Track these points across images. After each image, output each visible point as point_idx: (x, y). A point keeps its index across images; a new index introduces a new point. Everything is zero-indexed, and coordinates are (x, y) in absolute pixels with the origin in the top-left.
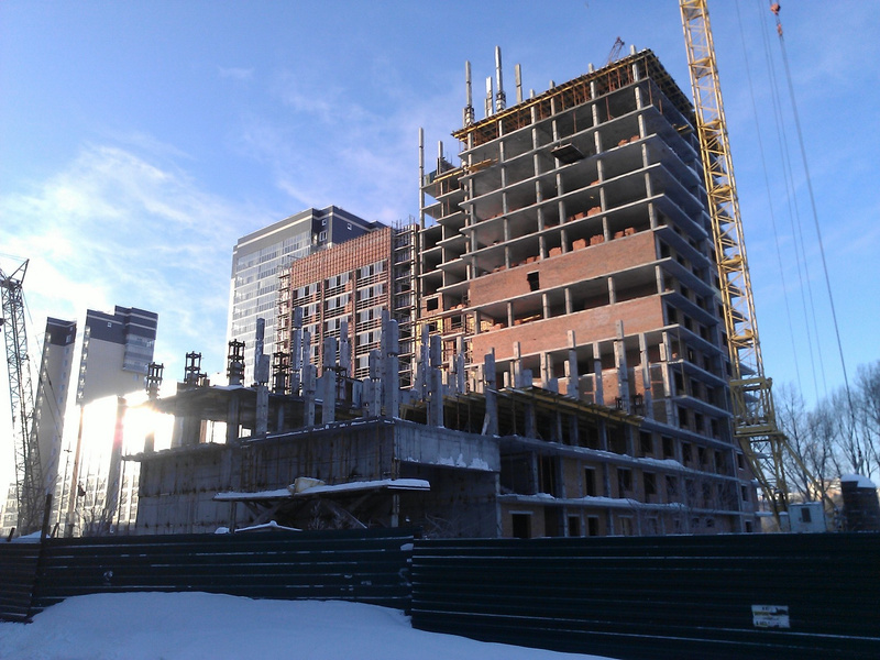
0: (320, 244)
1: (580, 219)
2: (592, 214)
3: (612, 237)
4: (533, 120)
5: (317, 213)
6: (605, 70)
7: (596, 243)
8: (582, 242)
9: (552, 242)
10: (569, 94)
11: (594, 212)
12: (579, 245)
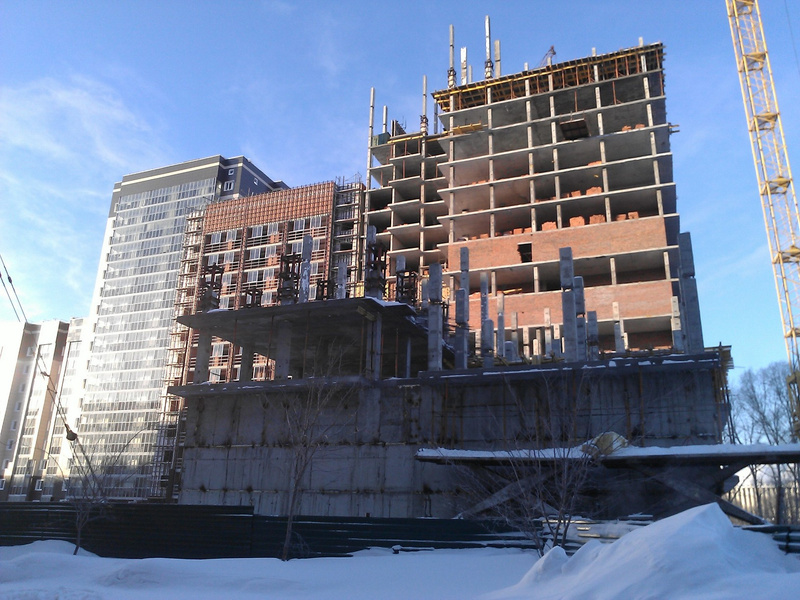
0: (223, 193)
1: (577, 196)
2: (593, 193)
3: (614, 218)
4: (528, 93)
5: (224, 162)
6: (612, 55)
7: (596, 223)
8: (580, 219)
9: (546, 216)
10: (571, 74)
11: (594, 191)
12: (577, 223)
